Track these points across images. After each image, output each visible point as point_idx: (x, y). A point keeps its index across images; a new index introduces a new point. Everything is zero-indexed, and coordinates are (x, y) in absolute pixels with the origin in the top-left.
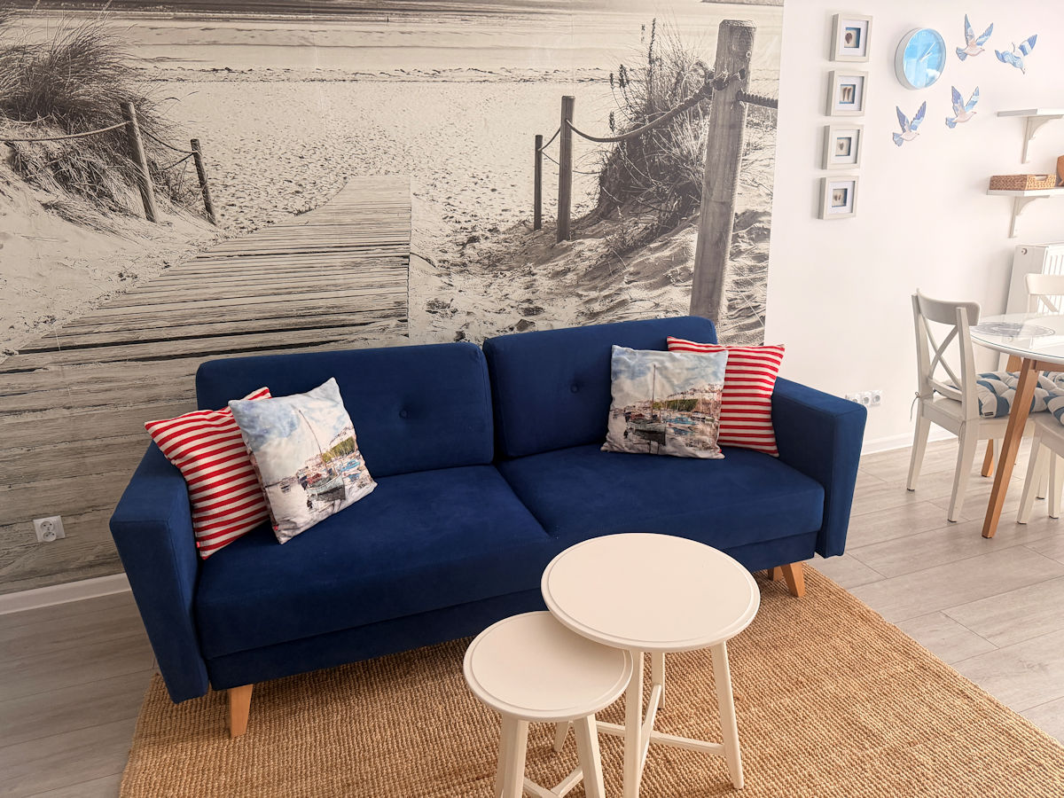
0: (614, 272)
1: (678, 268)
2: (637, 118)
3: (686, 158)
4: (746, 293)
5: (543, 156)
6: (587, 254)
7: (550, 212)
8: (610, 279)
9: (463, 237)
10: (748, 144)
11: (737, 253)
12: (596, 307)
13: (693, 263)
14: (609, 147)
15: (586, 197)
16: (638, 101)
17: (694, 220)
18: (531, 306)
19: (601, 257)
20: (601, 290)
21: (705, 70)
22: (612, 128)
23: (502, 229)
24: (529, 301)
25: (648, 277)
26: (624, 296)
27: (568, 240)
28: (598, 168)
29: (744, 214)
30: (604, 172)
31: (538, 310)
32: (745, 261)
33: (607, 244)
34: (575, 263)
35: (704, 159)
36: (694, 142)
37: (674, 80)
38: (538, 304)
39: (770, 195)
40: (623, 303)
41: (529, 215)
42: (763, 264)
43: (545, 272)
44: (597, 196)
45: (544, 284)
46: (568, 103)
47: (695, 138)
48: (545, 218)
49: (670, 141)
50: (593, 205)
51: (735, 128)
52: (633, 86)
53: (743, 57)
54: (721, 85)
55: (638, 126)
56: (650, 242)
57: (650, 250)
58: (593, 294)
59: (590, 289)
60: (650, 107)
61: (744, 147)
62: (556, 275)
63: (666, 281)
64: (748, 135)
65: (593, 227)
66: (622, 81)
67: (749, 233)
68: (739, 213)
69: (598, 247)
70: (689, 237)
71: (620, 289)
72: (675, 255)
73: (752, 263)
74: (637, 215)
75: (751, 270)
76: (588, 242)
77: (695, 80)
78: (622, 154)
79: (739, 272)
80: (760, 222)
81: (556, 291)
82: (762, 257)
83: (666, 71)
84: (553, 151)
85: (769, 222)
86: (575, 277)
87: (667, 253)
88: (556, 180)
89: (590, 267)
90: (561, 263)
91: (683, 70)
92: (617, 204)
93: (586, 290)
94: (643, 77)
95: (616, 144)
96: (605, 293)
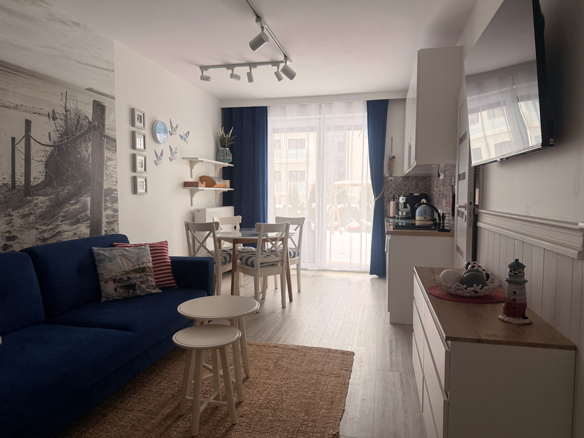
0: (54, 216)
1: (83, 214)
2: (61, 137)
3: (83, 160)
4: (112, 228)
5: (16, 149)
6: (41, 205)
8: (52, 220)
10: (107, 157)
11: (106, 208)
12: (46, 235)
13: (89, 212)
14: (49, 149)
16: (61, 128)
17: (88, 190)
18: (10, 235)
19: (48, 207)
20: (48, 225)
22: (50, 140)
24: (9, 232)
25: (70, 219)
26: (60, 229)
27: (30, 196)
28: (44, 159)
29: (107, 189)
30: (47, 161)
31: (15, 238)
32: (109, 212)
33: (50, 200)
34: (34, 210)
35: (90, 162)
36: (86, 153)
37: (76, 122)
38: (14, 234)
39: (116, 181)
40: (59, 233)
42: (116, 214)
43: (18, 214)
44: (44, 174)
45: (18, 222)
46: (28, 123)
47: (86, 151)
49: (76, 150)
51: (101, 149)
52: (59, 121)
53: (102, 118)
54: (95, 128)
55: (61, 141)
56: (70, 200)
57: (70, 204)
58: (44, 228)
59: (42, 225)
60: (66, 133)
61: (105, 158)
62: (24, 216)
63: (78, 221)
64: (107, 154)
65: (43, 190)
66: (53, 117)
67: (110, 199)
68: (106, 189)
69: (46, 201)
70: (87, 199)
71: (58, 225)
72: (81, 207)
73: (112, 213)
74: (63, 186)
75: (113, 216)
76: (41, 198)
77: (85, 124)
78: (55, 154)
79: (108, 217)
80: (114, 194)
81: (25, 226)
82: (116, 211)
83: (73, 116)
84: (21, 147)
85: (117, 194)
86: (34, 218)
87: (78, 206)
88: (23, 162)
89: (42, 212)
90: (27, 209)
91: (79, 118)
92: (54, 179)
93: (40, 225)
94: (63, 118)
95: (52, 148)
96: (50, 227)
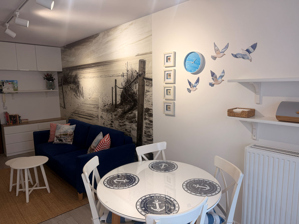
3: (134, 93)
5: (113, 91)
6: (119, 112)
7: (114, 102)
8: (123, 119)
9: (104, 105)
10: (146, 90)
11: (146, 119)
13: (137, 119)
14: (122, 90)
15: (119, 100)
17: (136, 108)
20: (122, 120)
21: (137, 72)
23: (108, 104)
25: (129, 120)
27: (116, 108)
28: (120, 94)
30: (121, 95)
33: (122, 110)
35: (138, 94)
38: (113, 120)
40: (125, 125)
41: (111, 102)
44: (120, 100)
46: (116, 80)
47: (136, 88)
48: (114, 103)
49: (131, 89)
50: (120, 102)
51: (143, 86)
53: (144, 68)
54: (140, 75)
55: (126, 85)
56: (129, 112)
57: (129, 113)
58: (120, 121)
60: (127, 81)
62: (115, 115)
64: (146, 88)
65: (120, 106)
66: (123, 76)
68: (145, 108)
70: (136, 112)
71: (124, 121)
72: (134, 116)
73: (149, 122)
74: (126, 105)
76: (120, 109)
77: (135, 74)
78: (124, 91)
83: (130, 73)
87: (132, 115)
88: (115, 96)
90: (116, 113)
91: (133, 72)
92: (123, 102)
94: (126, 75)
95: (123, 89)
96: (122, 121)
